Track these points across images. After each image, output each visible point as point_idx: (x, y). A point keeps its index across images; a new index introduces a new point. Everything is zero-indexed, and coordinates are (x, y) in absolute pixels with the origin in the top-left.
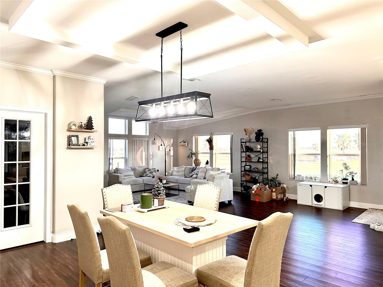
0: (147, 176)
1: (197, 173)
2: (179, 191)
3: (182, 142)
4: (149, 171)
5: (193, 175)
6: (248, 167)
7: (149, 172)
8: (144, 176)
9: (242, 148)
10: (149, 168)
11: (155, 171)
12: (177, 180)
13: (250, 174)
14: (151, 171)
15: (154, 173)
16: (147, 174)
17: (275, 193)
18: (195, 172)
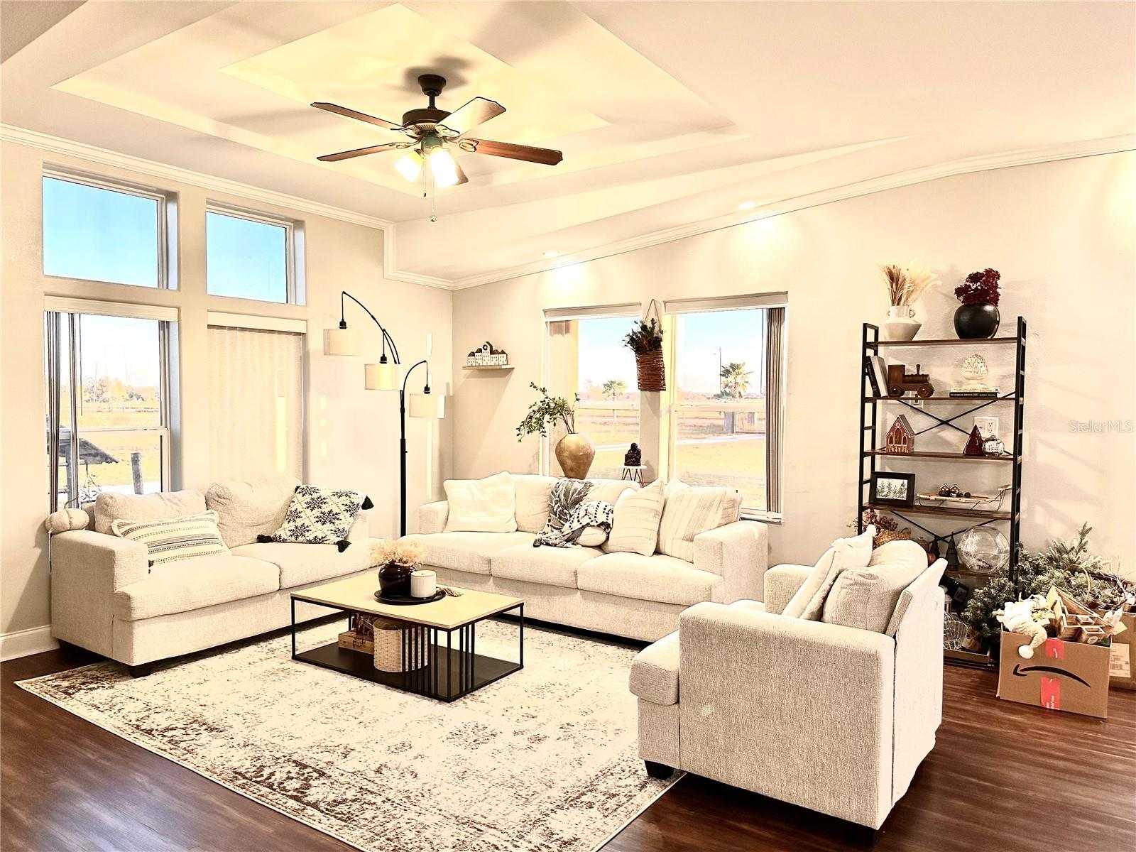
0: (300, 539)
1: (610, 522)
2: (525, 630)
3: (480, 351)
4: (312, 505)
5: (583, 527)
6: (897, 484)
7: (317, 512)
8: (284, 536)
9: (867, 377)
10: (316, 491)
11: (351, 509)
12: (490, 561)
13: (897, 519)
14: (326, 509)
15: (345, 521)
16: (304, 529)
17: (1128, 645)
18: (591, 510)
